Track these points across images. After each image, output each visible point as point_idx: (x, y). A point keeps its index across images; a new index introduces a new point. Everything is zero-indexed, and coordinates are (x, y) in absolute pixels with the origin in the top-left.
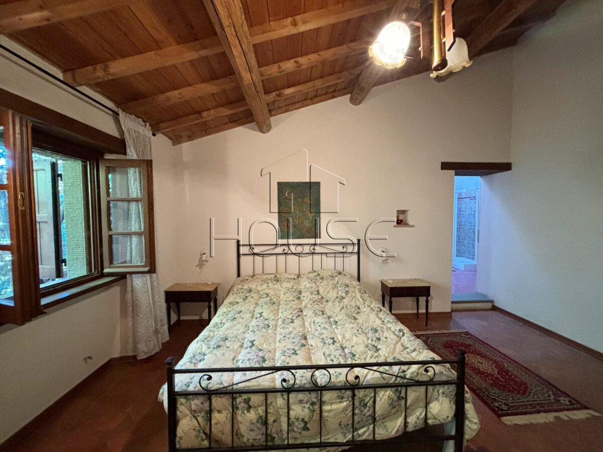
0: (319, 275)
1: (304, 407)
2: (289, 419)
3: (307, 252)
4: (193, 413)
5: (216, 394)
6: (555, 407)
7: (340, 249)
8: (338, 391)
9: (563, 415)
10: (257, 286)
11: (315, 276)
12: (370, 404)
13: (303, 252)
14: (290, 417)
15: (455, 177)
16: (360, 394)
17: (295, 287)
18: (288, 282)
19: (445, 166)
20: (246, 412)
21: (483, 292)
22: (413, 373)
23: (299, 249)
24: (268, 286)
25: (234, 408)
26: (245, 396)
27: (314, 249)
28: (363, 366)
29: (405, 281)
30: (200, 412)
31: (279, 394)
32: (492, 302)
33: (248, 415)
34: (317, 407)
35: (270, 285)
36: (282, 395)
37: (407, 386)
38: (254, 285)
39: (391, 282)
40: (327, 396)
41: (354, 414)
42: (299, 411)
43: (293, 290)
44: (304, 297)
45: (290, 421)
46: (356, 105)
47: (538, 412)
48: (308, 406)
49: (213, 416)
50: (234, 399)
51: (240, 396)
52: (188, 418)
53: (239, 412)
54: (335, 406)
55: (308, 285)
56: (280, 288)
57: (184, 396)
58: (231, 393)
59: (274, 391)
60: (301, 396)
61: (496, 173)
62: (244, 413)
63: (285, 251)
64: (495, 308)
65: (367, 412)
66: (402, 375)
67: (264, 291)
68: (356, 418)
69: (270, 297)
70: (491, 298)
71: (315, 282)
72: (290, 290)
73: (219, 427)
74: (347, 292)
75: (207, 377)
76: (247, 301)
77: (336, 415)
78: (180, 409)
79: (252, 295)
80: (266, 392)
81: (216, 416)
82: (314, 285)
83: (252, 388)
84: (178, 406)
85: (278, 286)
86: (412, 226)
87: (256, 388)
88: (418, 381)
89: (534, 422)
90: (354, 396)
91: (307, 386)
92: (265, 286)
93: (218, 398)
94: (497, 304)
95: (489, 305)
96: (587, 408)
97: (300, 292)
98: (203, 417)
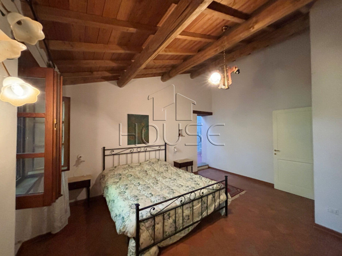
0: (150, 162)
1: (188, 210)
2: (183, 217)
3: (143, 151)
4: (147, 228)
5: (157, 216)
6: (238, 192)
7: (157, 148)
8: (198, 200)
9: (240, 194)
10: (122, 172)
11: (149, 162)
12: (206, 202)
13: (141, 151)
14: (184, 216)
15: (197, 116)
16: (203, 199)
17: (142, 169)
18: (138, 167)
19: (195, 112)
20: (168, 220)
21: (204, 162)
22: (216, 187)
23: (139, 150)
24: (129, 171)
25: (164, 219)
26: (168, 213)
27: (146, 149)
28: (203, 188)
29: (183, 160)
30: (150, 227)
31: (179, 208)
32: (208, 165)
33: (170, 220)
34: (192, 209)
35: (129, 170)
36: (181, 208)
37: (215, 192)
38: (121, 172)
39: (179, 161)
40: (195, 203)
41: (202, 208)
42: (187, 212)
43: (142, 170)
44: (149, 173)
45: (184, 218)
46: (163, 82)
47: (235, 195)
48: (189, 209)
49: (155, 226)
50: (164, 216)
51: (166, 213)
52: (145, 232)
53: (166, 221)
54: (197, 206)
55: (148, 167)
56: (135, 171)
57: (143, 222)
58: (162, 213)
59: (177, 207)
60: (187, 206)
61: (208, 115)
62: (168, 221)
63: (132, 152)
64: (209, 168)
65: (205, 205)
66: (213, 189)
67: (128, 174)
68: (203, 209)
69: (133, 176)
70: (207, 163)
71: (151, 165)
72: (141, 171)
73: (158, 231)
74: (167, 168)
75: (153, 208)
76: (122, 180)
77: (198, 209)
78: (142, 229)
79: (123, 177)
80: (175, 208)
81: (157, 226)
82: (151, 167)
83: (170, 208)
84: (141, 227)
85: (133, 170)
86: (184, 136)
87: (171, 208)
88: (217, 190)
89: (236, 198)
90: (202, 200)
91: (188, 201)
92: (127, 171)
93: (158, 217)
94: (210, 166)
95: (207, 167)
96: (244, 190)
97: (146, 171)
98: (151, 229)
